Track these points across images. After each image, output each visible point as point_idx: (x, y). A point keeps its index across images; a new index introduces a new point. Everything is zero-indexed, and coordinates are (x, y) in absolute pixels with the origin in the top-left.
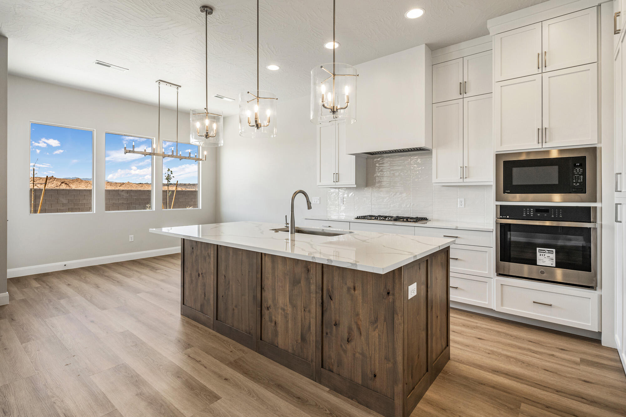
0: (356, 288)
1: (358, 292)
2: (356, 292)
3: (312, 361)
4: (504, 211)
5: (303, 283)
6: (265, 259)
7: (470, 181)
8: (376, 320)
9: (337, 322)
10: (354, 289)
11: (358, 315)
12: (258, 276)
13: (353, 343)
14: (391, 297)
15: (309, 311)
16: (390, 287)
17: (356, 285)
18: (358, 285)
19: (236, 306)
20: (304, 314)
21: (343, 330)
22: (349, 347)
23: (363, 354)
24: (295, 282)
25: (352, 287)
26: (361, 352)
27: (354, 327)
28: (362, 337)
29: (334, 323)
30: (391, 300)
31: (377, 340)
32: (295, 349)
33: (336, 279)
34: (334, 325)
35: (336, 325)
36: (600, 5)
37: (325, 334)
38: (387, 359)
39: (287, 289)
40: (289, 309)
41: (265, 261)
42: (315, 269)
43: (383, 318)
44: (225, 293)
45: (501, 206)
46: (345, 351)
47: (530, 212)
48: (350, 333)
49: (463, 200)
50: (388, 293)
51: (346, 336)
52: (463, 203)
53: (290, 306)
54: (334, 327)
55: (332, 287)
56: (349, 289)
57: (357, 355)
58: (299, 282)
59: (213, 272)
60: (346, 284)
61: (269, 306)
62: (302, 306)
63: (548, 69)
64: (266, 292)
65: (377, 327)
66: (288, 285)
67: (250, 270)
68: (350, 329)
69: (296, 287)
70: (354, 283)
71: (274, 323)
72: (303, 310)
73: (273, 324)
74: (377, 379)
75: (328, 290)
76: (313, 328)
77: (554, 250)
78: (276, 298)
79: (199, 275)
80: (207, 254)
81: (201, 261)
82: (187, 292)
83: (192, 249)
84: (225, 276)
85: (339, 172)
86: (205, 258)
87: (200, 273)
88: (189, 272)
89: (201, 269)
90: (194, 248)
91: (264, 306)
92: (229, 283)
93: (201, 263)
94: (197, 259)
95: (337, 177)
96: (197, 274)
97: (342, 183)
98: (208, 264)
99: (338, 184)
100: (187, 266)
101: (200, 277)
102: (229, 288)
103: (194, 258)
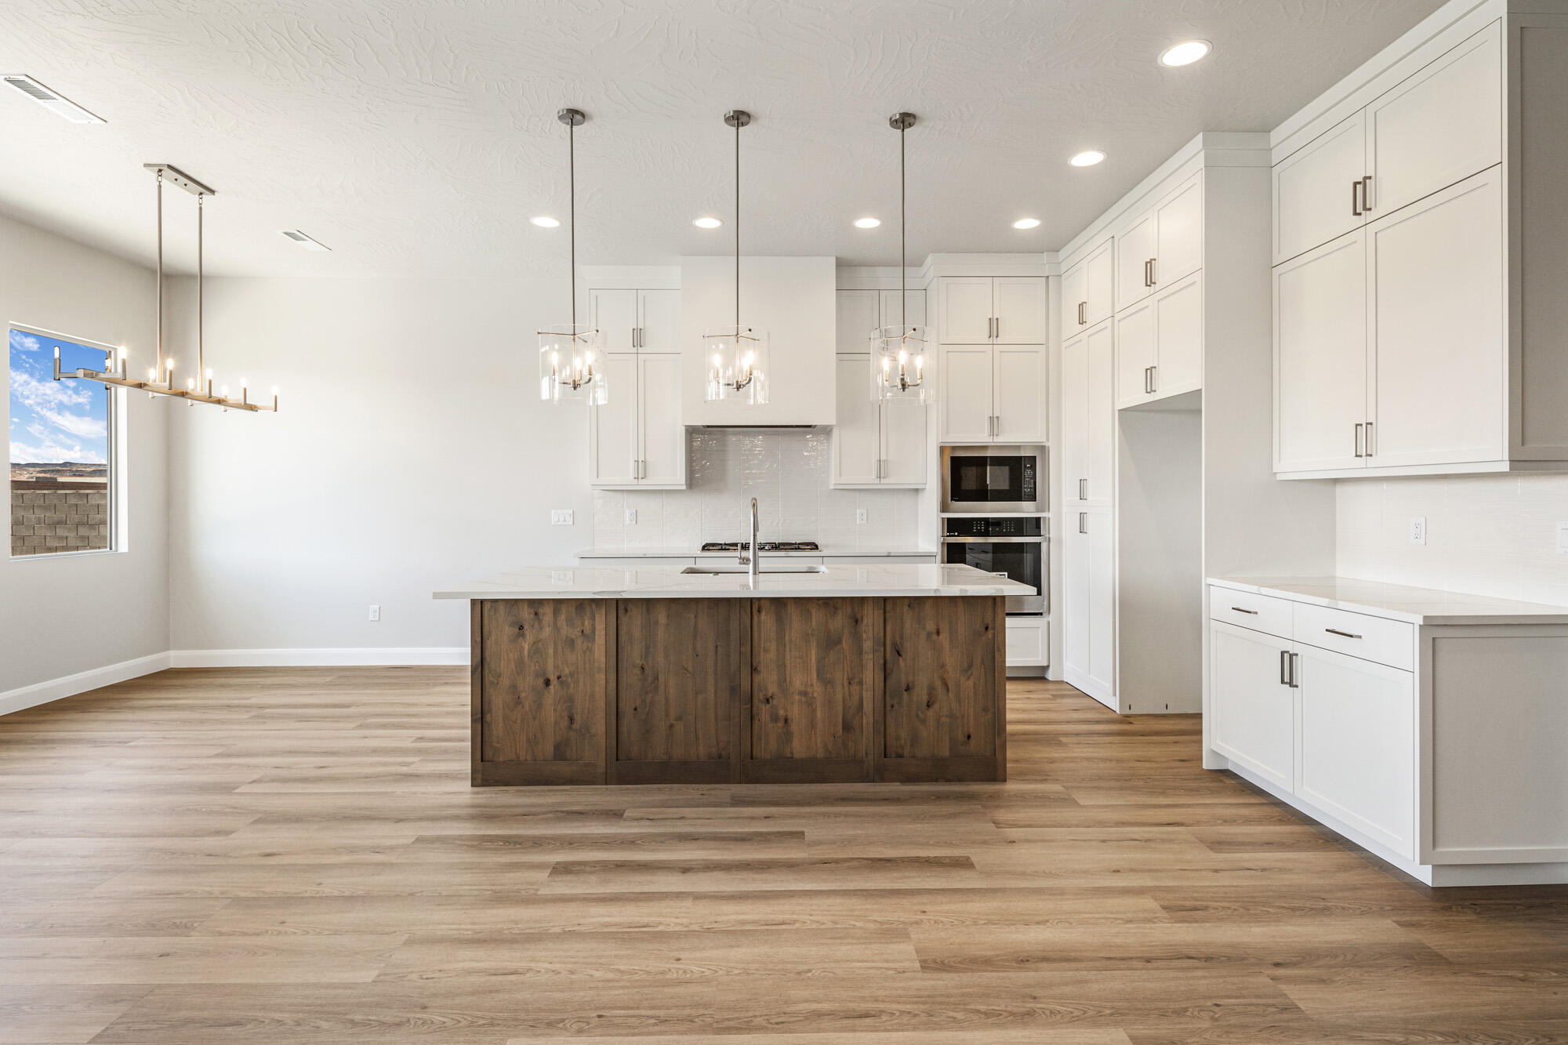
0: (941, 631)
1: (944, 637)
2: (941, 637)
3: (866, 754)
4: (954, 526)
5: (846, 644)
6: (759, 618)
7: (890, 482)
8: (970, 666)
9: (910, 686)
10: (938, 633)
11: (943, 666)
12: (743, 649)
13: (936, 706)
14: (990, 632)
15: (861, 683)
16: (988, 620)
17: (941, 627)
18: (944, 627)
19: (679, 719)
20: (849, 689)
21: (921, 694)
22: (931, 713)
23: (951, 716)
24: (830, 643)
25: (935, 631)
26: (948, 713)
27: (938, 683)
28: (950, 694)
29: (904, 687)
30: (990, 636)
31: (972, 690)
32: (830, 749)
33: (908, 625)
34: (906, 690)
35: (908, 689)
36: (1048, 277)
37: (888, 708)
38: (986, 710)
39: (813, 659)
40: (817, 690)
41: (759, 622)
42: (872, 616)
43: (979, 661)
44: (643, 701)
45: (948, 519)
46: (923, 721)
47: (981, 526)
48: (930, 694)
49: (865, 511)
50: (987, 628)
51: (925, 698)
52: (865, 516)
53: (819, 684)
54: (905, 693)
55: (902, 638)
56: (929, 635)
57: (944, 719)
58: (839, 642)
59: (604, 666)
60: (924, 628)
61: (770, 695)
62: (846, 676)
63: (1000, 340)
64: (762, 674)
65: (972, 674)
66: (813, 652)
67: (718, 644)
68: (931, 689)
69: (832, 651)
70: (938, 625)
71: (783, 721)
72: (846, 684)
73: (781, 724)
74: (972, 741)
75: (894, 644)
76: (868, 706)
77: (1006, 573)
78: (788, 679)
79: (547, 683)
80: (580, 634)
81: (555, 651)
82: (498, 729)
83: (520, 629)
84: (643, 668)
85: (648, 459)
86: (571, 643)
87: (553, 678)
88: (505, 682)
89: (556, 667)
90: (526, 627)
91: (759, 699)
92: (656, 678)
93: (554, 655)
94: (537, 650)
95: (642, 468)
96: (541, 681)
97: (654, 481)
98: (584, 652)
99: (644, 484)
100: (498, 671)
101: (551, 687)
102: (656, 688)
103: (526, 647)
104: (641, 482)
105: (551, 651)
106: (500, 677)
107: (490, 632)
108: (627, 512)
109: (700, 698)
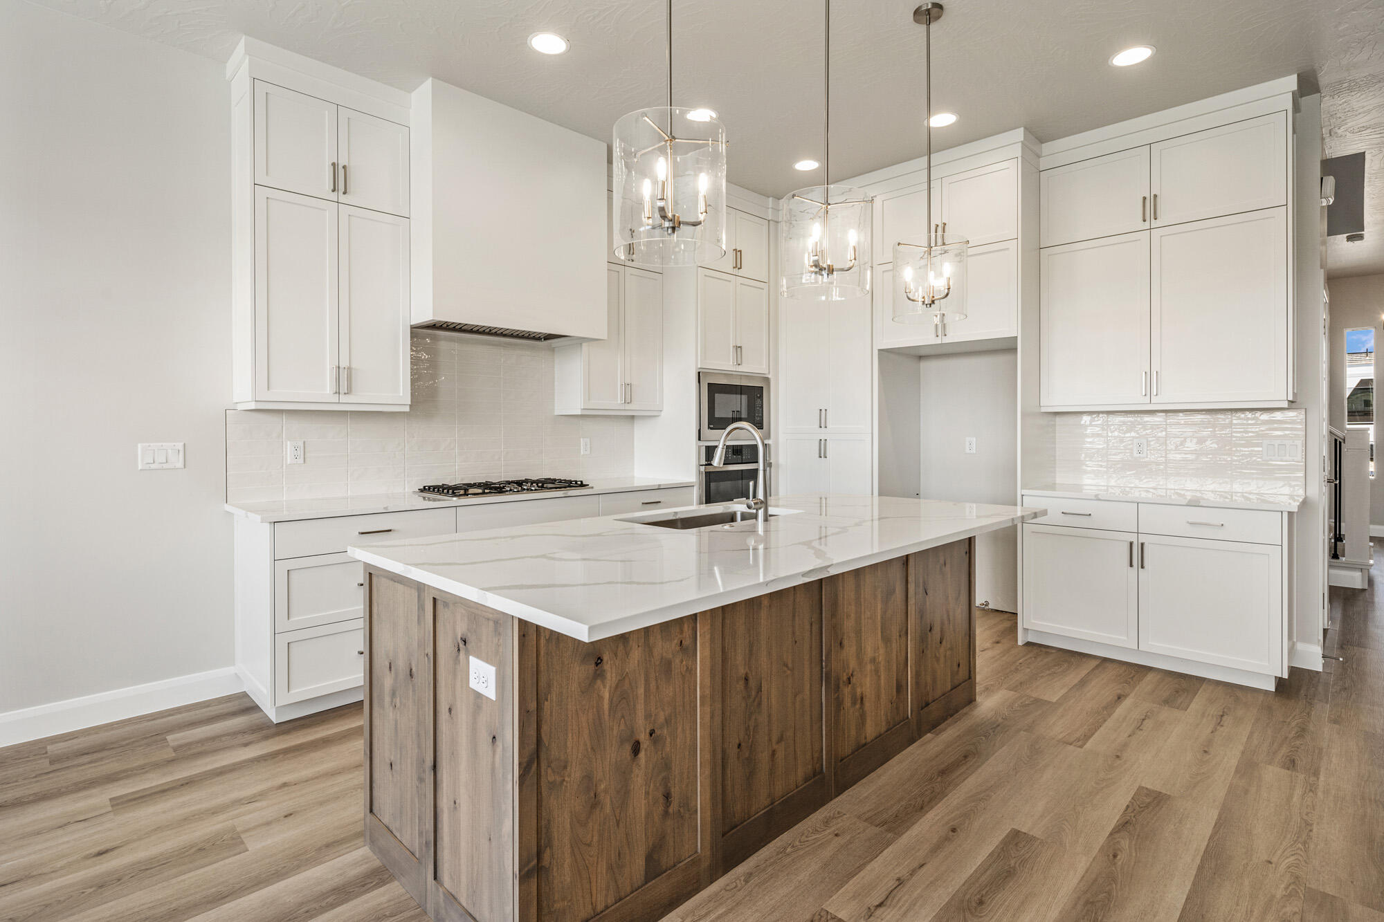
2: (946, 567)
7: (633, 407)
8: (959, 593)
9: (932, 625)
10: (945, 564)
11: (947, 597)
13: (944, 641)
15: (907, 633)
17: (946, 558)
18: (948, 557)
19: (780, 740)
21: (937, 631)
22: (942, 650)
24: (889, 593)
26: (950, 646)
27: (945, 617)
28: (951, 625)
32: (890, 718)
35: (931, 629)
36: (769, 221)
39: (879, 616)
40: (882, 652)
44: (747, 730)
45: (706, 447)
48: (941, 630)
51: (939, 635)
53: (882, 645)
55: (928, 574)
56: (941, 568)
57: (948, 652)
60: (939, 562)
61: (851, 672)
64: (845, 648)
65: (960, 601)
66: (879, 608)
68: (942, 624)
69: (890, 603)
71: (859, 702)
72: (898, 637)
73: (858, 706)
74: (960, 668)
75: (924, 583)
78: (863, 648)
79: (636, 749)
80: (678, 648)
81: (647, 690)
82: (563, 873)
83: (597, 664)
84: (746, 679)
85: (353, 366)
86: (667, 666)
87: (643, 737)
88: (575, 774)
89: (648, 716)
90: (605, 658)
91: (844, 682)
92: (760, 689)
93: (645, 696)
94: (623, 697)
95: (345, 378)
96: (628, 748)
97: (363, 398)
98: (683, 676)
99: (350, 402)
100: (562, 758)
101: (642, 755)
102: (760, 704)
103: (607, 695)
104: (344, 399)
105: (641, 691)
106: (565, 767)
107: (549, 686)
108: (289, 446)
109: (798, 699)
